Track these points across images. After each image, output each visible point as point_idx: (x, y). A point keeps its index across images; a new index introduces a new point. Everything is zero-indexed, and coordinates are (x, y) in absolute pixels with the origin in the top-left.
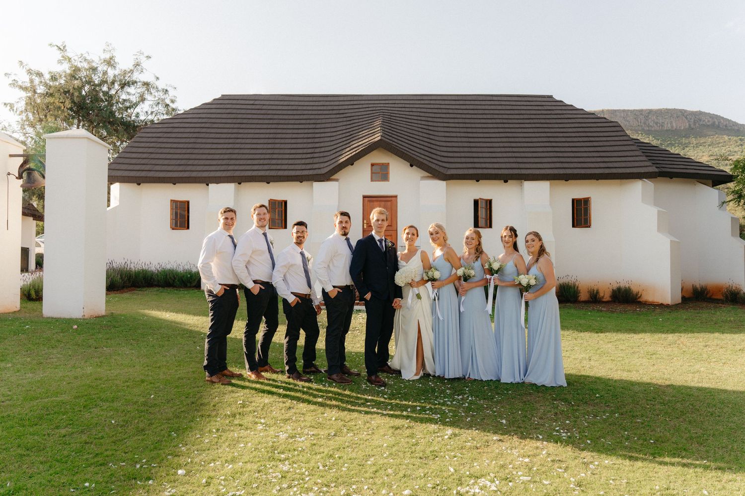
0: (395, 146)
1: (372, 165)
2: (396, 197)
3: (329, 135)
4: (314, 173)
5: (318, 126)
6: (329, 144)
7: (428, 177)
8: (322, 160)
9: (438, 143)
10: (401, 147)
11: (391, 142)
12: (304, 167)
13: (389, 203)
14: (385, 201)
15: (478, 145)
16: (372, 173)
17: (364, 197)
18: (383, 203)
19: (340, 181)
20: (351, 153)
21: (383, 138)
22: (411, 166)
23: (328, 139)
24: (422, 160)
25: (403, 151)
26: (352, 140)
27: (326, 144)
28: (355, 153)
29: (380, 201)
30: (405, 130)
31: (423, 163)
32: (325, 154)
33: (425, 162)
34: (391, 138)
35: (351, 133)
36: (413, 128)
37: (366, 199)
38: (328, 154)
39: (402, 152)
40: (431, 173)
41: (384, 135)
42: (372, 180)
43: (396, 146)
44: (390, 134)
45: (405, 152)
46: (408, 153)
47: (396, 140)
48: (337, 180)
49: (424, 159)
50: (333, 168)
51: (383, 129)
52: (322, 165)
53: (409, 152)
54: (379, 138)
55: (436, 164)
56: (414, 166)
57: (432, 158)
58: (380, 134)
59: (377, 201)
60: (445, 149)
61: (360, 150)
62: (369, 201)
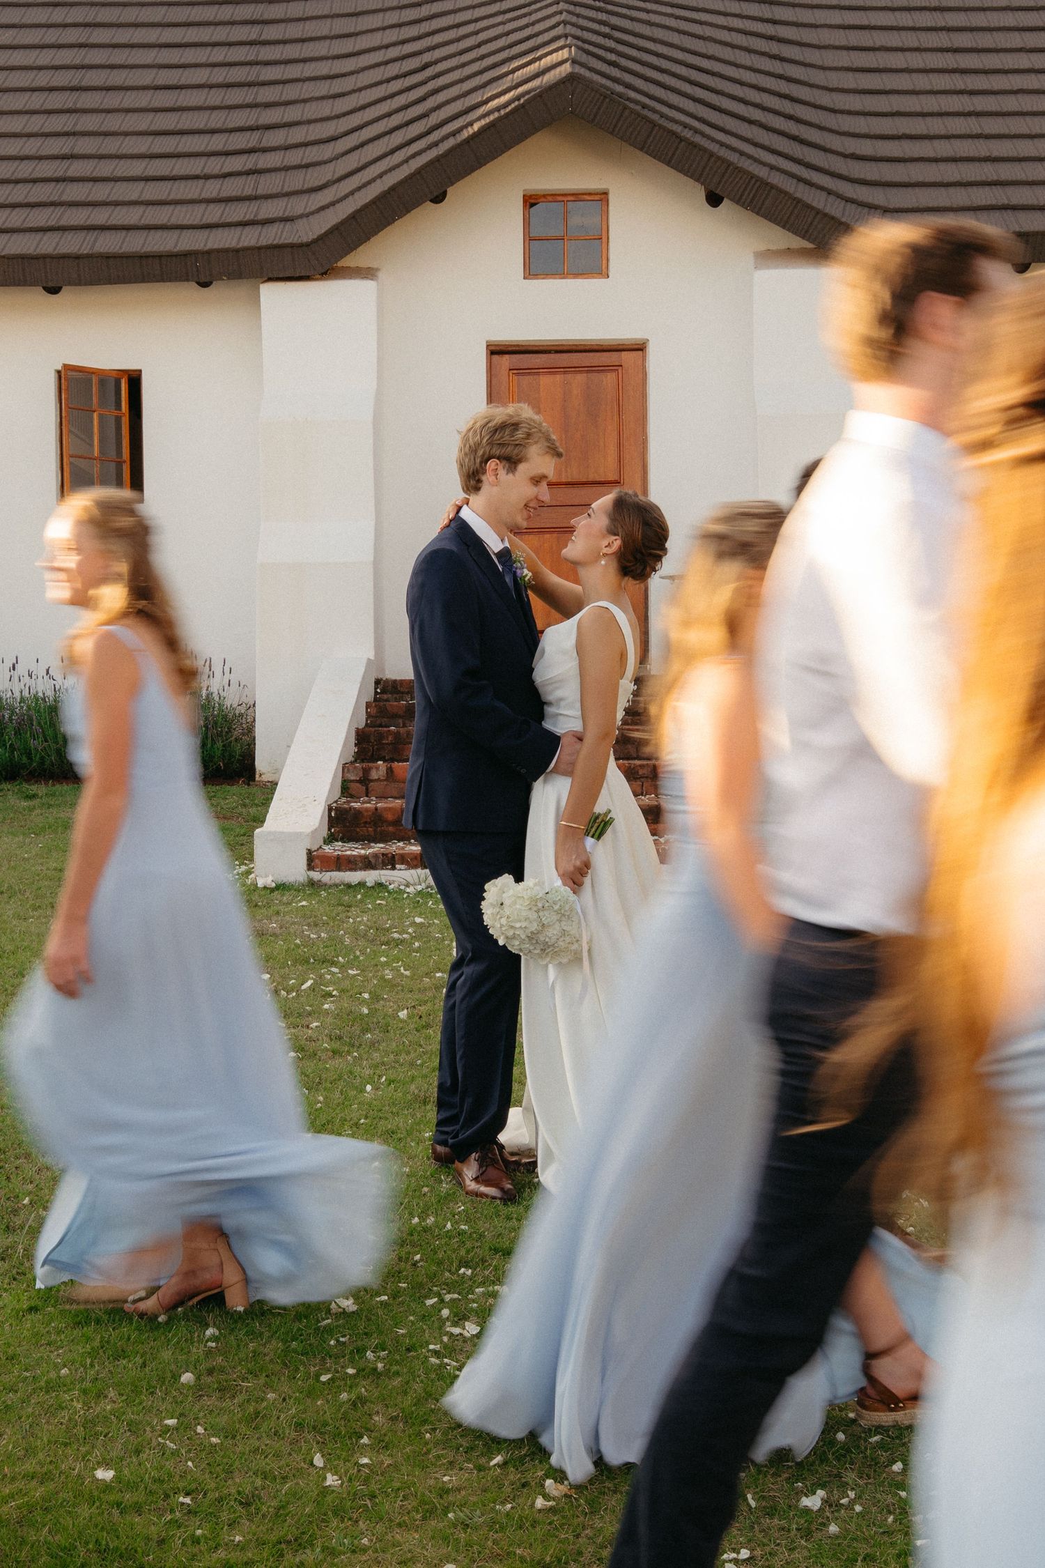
0: (638, 108)
1: (530, 201)
2: (639, 348)
3: (323, 68)
4: (264, 242)
5: (272, 33)
6: (326, 109)
7: (789, 255)
8: (296, 181)
9: (825, 99)
10: (665, 110)
11: (619, 89)
12: (214, 213)
13: (609, 379)
14: (590, 369)
15: (1011, 103)
16: (530, 239)
17: (496, 351)
18: (580, 378)
19: (380, 274)
20: (436, 144)
21: (578, 69)
22: (714, 200)
23: (323, 88)
24: (762, 172)
25: (677, 128)
26: (431, 85)
27: (311, 111)
28: (451, 142)
29: (566, 370)
30: (675, 38)
31: (772, 187)
32: (312, 154)
33: (776, 179)
34: (615, 72)
35: (427, 57)
36: (708, 32)
37: (506, 361)
38: (328, 151)
39: (674, 133)
40: (804, 235)
41: (584, 58)
42: (530, 272)
43: (644, 106)
44: (612, 57)
45: (688, 134)
46: (698, 139)
47: (639, 83)
48: (367, 273)
49: (772, 167)
50: (353, 217)
51: (579, 33)
52: (298, 206)
53: (703, 135)
54: (566, 68)
55: (830, 192)
56: (726, 202)
57: (809, 166)
58: (564, 54)
59: (552, 370)
60: (861, 125)
61: (476, 127)
62: (518, 371)
